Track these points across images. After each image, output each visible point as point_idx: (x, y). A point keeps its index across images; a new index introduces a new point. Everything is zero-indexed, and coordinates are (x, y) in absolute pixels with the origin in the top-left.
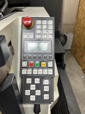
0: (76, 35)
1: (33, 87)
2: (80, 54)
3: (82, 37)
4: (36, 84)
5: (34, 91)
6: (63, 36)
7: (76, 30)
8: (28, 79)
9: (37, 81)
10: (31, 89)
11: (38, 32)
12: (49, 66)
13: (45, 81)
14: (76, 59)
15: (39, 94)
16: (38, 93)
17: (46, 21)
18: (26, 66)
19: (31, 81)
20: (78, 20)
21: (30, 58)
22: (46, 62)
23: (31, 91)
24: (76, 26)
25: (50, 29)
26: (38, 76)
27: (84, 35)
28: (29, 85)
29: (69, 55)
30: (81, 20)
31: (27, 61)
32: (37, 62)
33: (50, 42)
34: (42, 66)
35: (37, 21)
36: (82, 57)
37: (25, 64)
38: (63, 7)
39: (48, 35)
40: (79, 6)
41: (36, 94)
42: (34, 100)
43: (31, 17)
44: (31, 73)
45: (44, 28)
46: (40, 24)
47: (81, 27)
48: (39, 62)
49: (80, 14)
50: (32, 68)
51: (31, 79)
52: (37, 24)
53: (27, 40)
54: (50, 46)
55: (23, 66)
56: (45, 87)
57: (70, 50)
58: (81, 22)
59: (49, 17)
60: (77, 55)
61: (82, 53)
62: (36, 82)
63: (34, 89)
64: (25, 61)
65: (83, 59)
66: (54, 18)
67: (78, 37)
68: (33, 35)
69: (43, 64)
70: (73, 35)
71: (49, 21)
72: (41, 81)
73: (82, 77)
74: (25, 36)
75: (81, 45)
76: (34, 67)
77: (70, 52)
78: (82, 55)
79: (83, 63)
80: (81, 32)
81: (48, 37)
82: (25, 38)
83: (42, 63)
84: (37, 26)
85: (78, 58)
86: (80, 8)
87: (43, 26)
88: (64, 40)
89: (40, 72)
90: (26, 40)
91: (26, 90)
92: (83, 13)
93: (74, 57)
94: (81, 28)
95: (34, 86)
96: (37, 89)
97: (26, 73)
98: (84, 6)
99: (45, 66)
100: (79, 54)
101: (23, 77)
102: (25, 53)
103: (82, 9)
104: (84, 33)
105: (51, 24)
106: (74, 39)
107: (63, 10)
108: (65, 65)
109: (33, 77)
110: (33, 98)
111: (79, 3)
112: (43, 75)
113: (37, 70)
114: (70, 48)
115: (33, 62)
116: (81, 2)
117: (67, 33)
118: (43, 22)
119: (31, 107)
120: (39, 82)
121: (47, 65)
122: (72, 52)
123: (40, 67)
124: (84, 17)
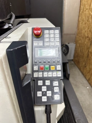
0: (78, 45)
1: (44, 89)
2: (84, 64)
3: (84, 46)
4: (47, 86)
5: (46, 92)
6: (64, 46)
7: (78, 39)
8: (39, 82)
9: (48, 83)
10: (43, 90)
11: (47, 40)
12: (57, 69)
13: (55, 82)
14: (80, 69)
15: (50, 95)
16: (49, 93)
17: (53, 31)
18: (37, 70)
19: (42, 83)
20: (79, 29)
21: (40, 62)
22: (55, 65)
23: (43, 92)
24: (77, 35)
25: (57, 38)
26: (48, 79)
27: (86, 44)
28: (41, 86)
29: (72, 66)
30: (82, 29)
31: (38, 65)
32: (47, 66)
33: (58, 48)
34: (51, 69)
35: (46, 31)
36: (85, 66)
37: (36, 68)
38: (64, 17)
39: (55, 42)
40: (79, 17)
41: (48, 95)
42: (46, 100)
43: (41, 28)
44: (42, 76)
45: (51, 37)
46: (48, 33)
47: (83, 36)
48: (48, 66)
49: (81, 24)
50: (43, 71)
51: (42, 81)
52: (46, 33)
53: (38, 47)
54: (58, 51)
55: (34, 70)
56: (55, 88)
57: (72, 60)
58: (82, 31)
59: (55, 27)
60: (81, 65)
61: (86, 63)
62: (46, 84)
63: (46, 90)
64: (36, 65)
65: (87, 68)
66: (60, 27)
67: (80, 46)
68: (42, 43)
69: (53, 68)
70: (75, 44)
71: (56, 30)
72: (51, 83)
73: (88, 88)
74: (35, 44)
75: (83, 54)
76: (44, 70)
77: (73, 62)
78: (85, 64)
79: (88, 73)
80: (83, 41)
81: (55, 44)
82: (35, 46)
83: (51, 67)
84: (46, 35)
85: (82, 68)
86: (80, 18)
87: (51, 35)
88: (65, 50)
89: (50, 74)
90: (36, 47)
91: (38, 92)
92: (83, 23)
93: (78, 67)
94: (83, 38)
95: (45, 87)
96: (48, 90)
97: (37, 76)
98: (84, 16)
99: (54, 69)
100: (82, 64)
101: (35, 80)
102: (35, 58)
103: (82, 19)
104: (85, 43)
105: (57, 33)
106: (76, 48)
107: (63, 20)
108: (69, 75)
109: (44, 79)
110: (44, 99)
111: (78, 13)
112: (52, 77)
113: (47, 73)
114: (72, 58)
115: (43, 66)
116: (80, 13)
117: (69, 43)
118: (51, 32)
119: (42, 110)
120: (49, 84)
121: (56, 68)
122: (74, 62)
123: (50, 70)
124: (85, 27)
